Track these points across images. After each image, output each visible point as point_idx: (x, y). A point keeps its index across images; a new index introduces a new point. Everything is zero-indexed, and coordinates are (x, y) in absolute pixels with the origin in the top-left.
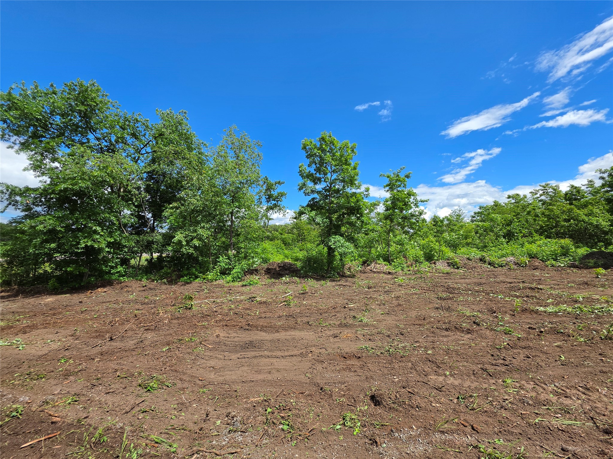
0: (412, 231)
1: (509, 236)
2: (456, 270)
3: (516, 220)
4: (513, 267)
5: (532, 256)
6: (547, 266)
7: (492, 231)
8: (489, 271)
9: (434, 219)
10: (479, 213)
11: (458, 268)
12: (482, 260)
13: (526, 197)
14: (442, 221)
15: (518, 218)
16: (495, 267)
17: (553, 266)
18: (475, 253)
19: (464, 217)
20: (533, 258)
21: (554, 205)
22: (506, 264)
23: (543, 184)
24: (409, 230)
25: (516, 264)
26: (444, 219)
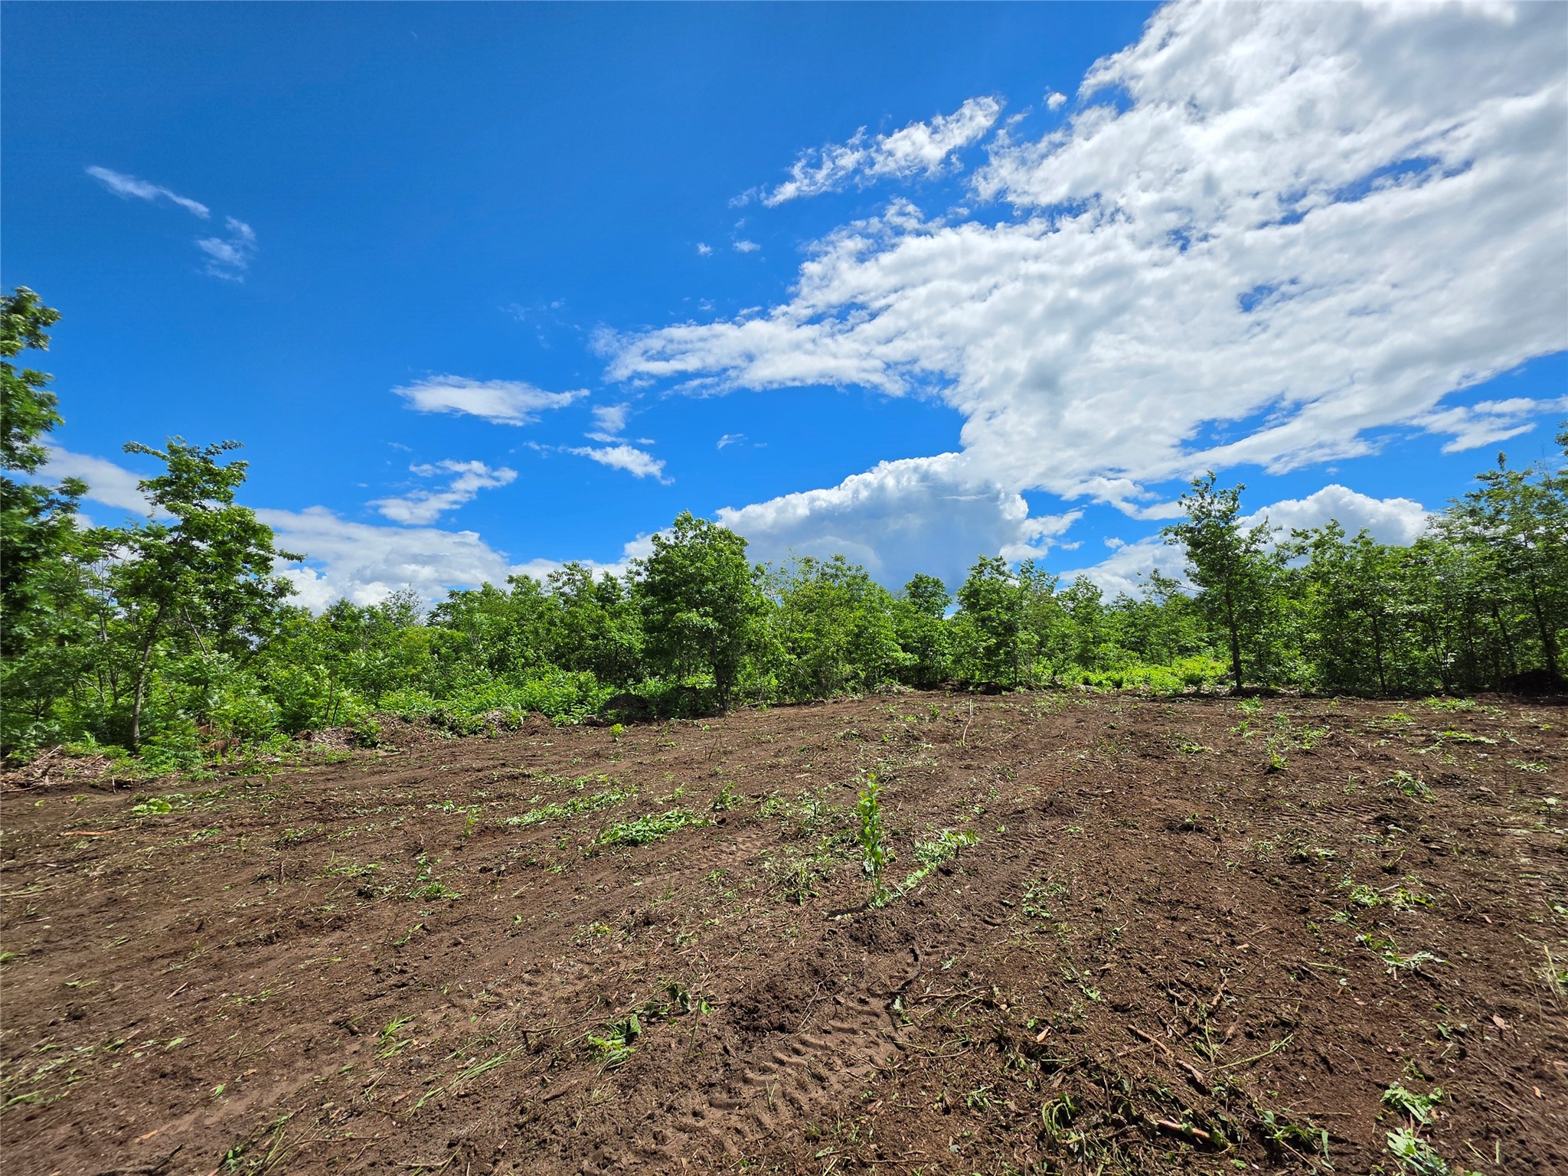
0: (255, 638)
1: (499, 663)
2: (367, 752)
3: (516, 629)
4: (497, 732)
5: (531, 707)
6: (554, 726)
7: (469, 651)
8: (447, 746)
9: (338, 609)
10: (448, 606)
11: (374, 745)
12: (437, 721)
13: (539, 585)
14: (355, 618)
15: (520, 626)
16: (460, 736)
17: (562, 725)
18: (423, 703)
19: (419, 613)
20: (534, 710)
21: (581, 607)
22: (485, 726)
23: (570, 564)
24: (246, 635)
25: (504, 725)
26: (361, 612)
